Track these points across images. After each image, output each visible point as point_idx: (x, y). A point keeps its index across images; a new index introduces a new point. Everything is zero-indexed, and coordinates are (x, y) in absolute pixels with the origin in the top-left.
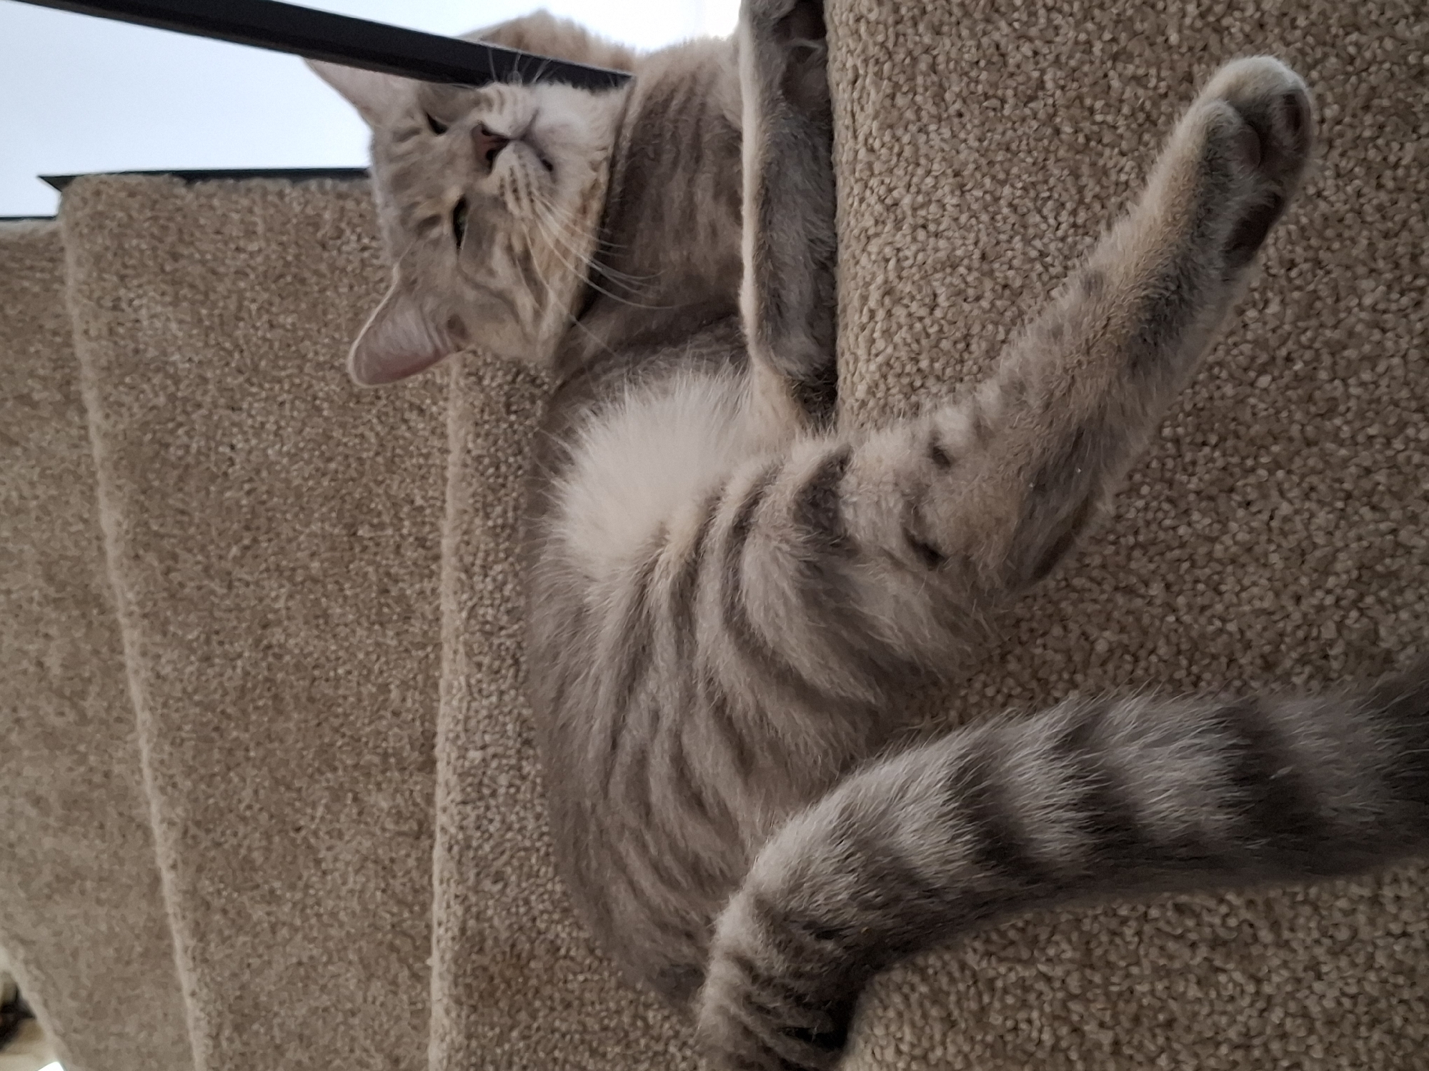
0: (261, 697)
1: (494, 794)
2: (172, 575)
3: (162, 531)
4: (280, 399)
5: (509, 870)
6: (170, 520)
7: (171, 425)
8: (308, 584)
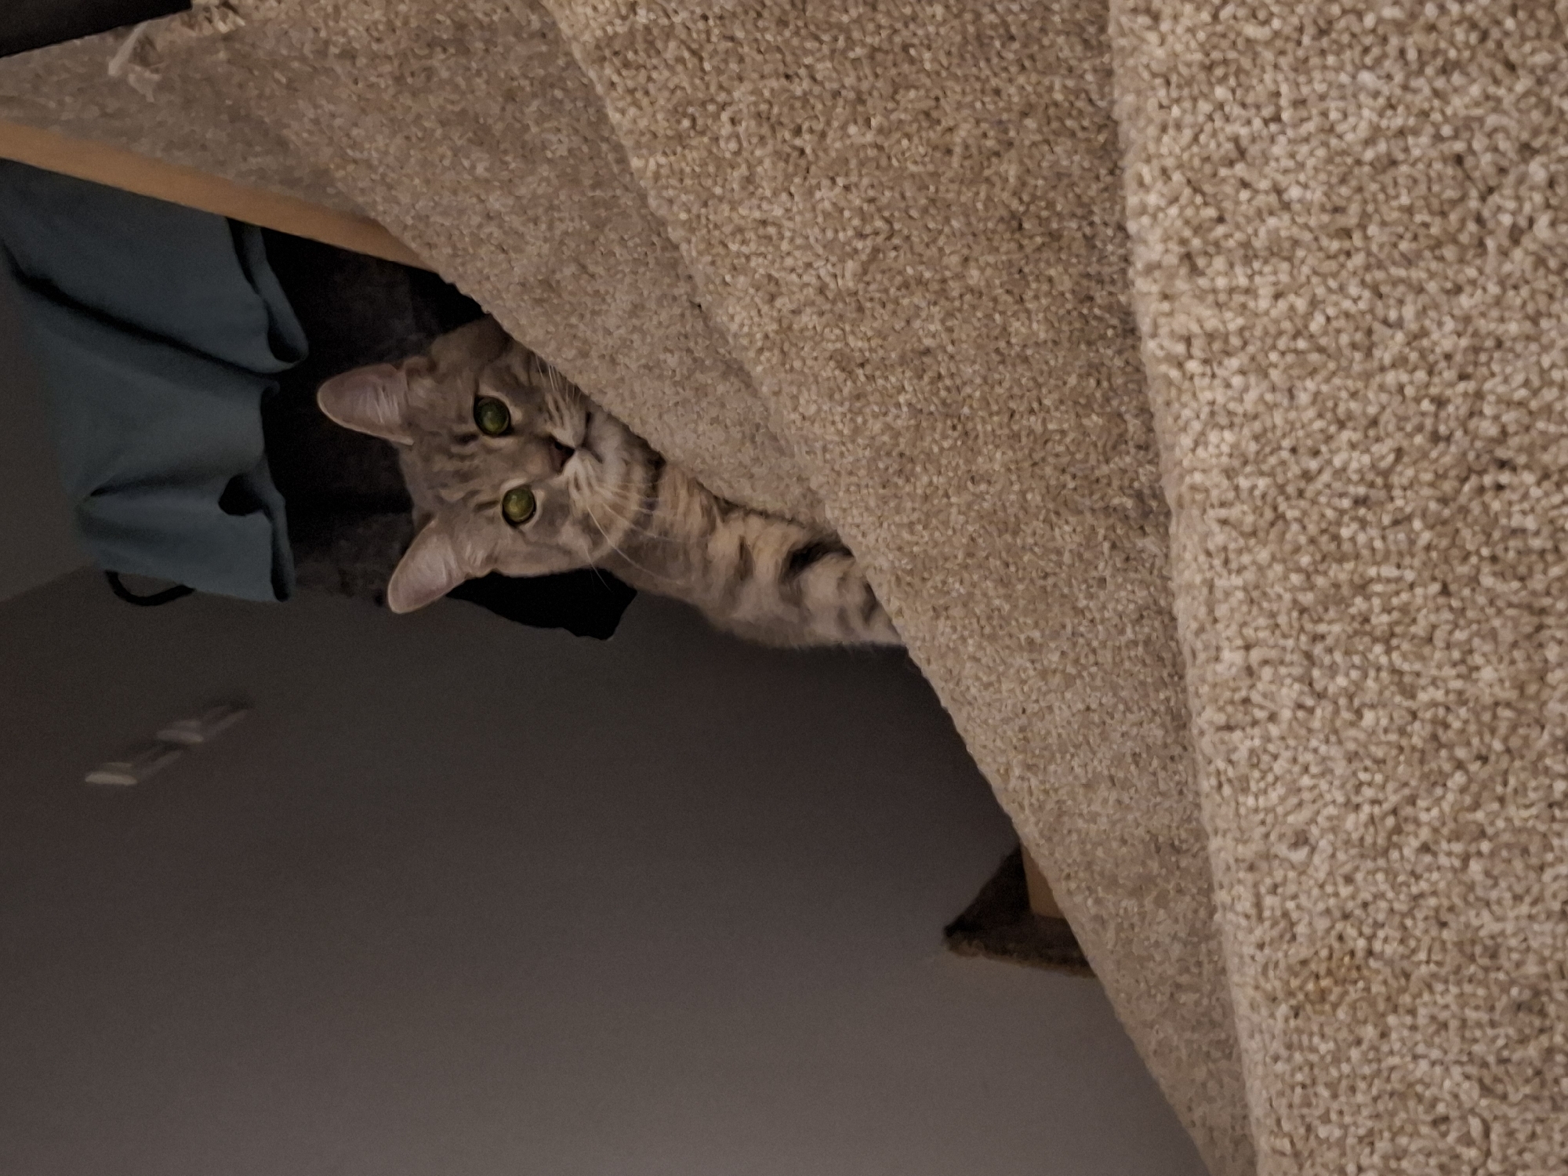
0: (945, 437)
1: (1273, 717)
2: (778, 303)
3: (745, 249)
4: (851, 55)
5: (1315, 831)
6: (750, 235)
7: (711, 108)
8: (968, 297)
